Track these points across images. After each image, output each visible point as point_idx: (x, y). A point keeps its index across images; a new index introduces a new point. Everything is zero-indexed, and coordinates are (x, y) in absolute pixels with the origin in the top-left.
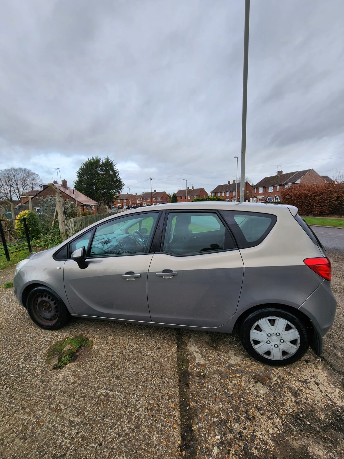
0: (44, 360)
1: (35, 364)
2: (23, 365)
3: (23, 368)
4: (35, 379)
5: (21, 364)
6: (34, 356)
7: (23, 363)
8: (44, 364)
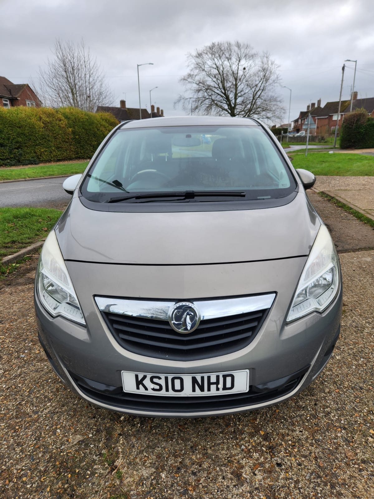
0: (346, 316)
1: (357, 319)
2: (368, 326)
3: (369, 323)
4: (365, 309)
5: (370, 328)
6: (352, 326)
7: (367, 327)
8: (349, 313)
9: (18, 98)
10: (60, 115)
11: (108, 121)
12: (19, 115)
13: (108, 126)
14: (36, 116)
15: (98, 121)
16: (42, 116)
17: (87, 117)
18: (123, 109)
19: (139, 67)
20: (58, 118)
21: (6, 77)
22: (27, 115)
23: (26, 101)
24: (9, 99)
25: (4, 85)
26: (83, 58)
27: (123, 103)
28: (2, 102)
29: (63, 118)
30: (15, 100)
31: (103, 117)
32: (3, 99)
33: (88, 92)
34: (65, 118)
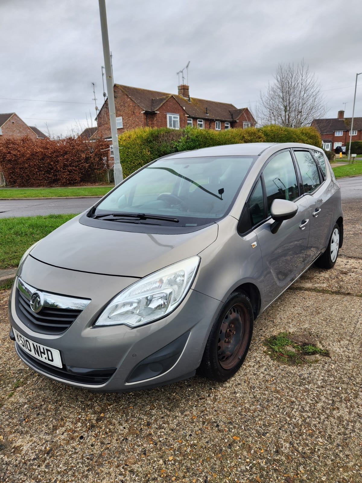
9: (237, 121)
10: (261, 134)
11: (308, 135)
12: (226, 137)
13: (307, 140)
14: (240, 135)
15: (297, 136)
16: (245, 135)
17: (286, 133)
18: (339, 119)
19: (358, 76)
20: (258, 136)
21: (233, 104)
22: (233, 136)
23: (243, 123)
24: (230, 122)
25: (229, 111)
26: (301, 77)
27: (341, 113)
28: (224, 125)
29: (263, 135)
30: (235, 122)
31: (304, 131)
32: (225, 123)
33: (300, 108)
34: (265, 135)
